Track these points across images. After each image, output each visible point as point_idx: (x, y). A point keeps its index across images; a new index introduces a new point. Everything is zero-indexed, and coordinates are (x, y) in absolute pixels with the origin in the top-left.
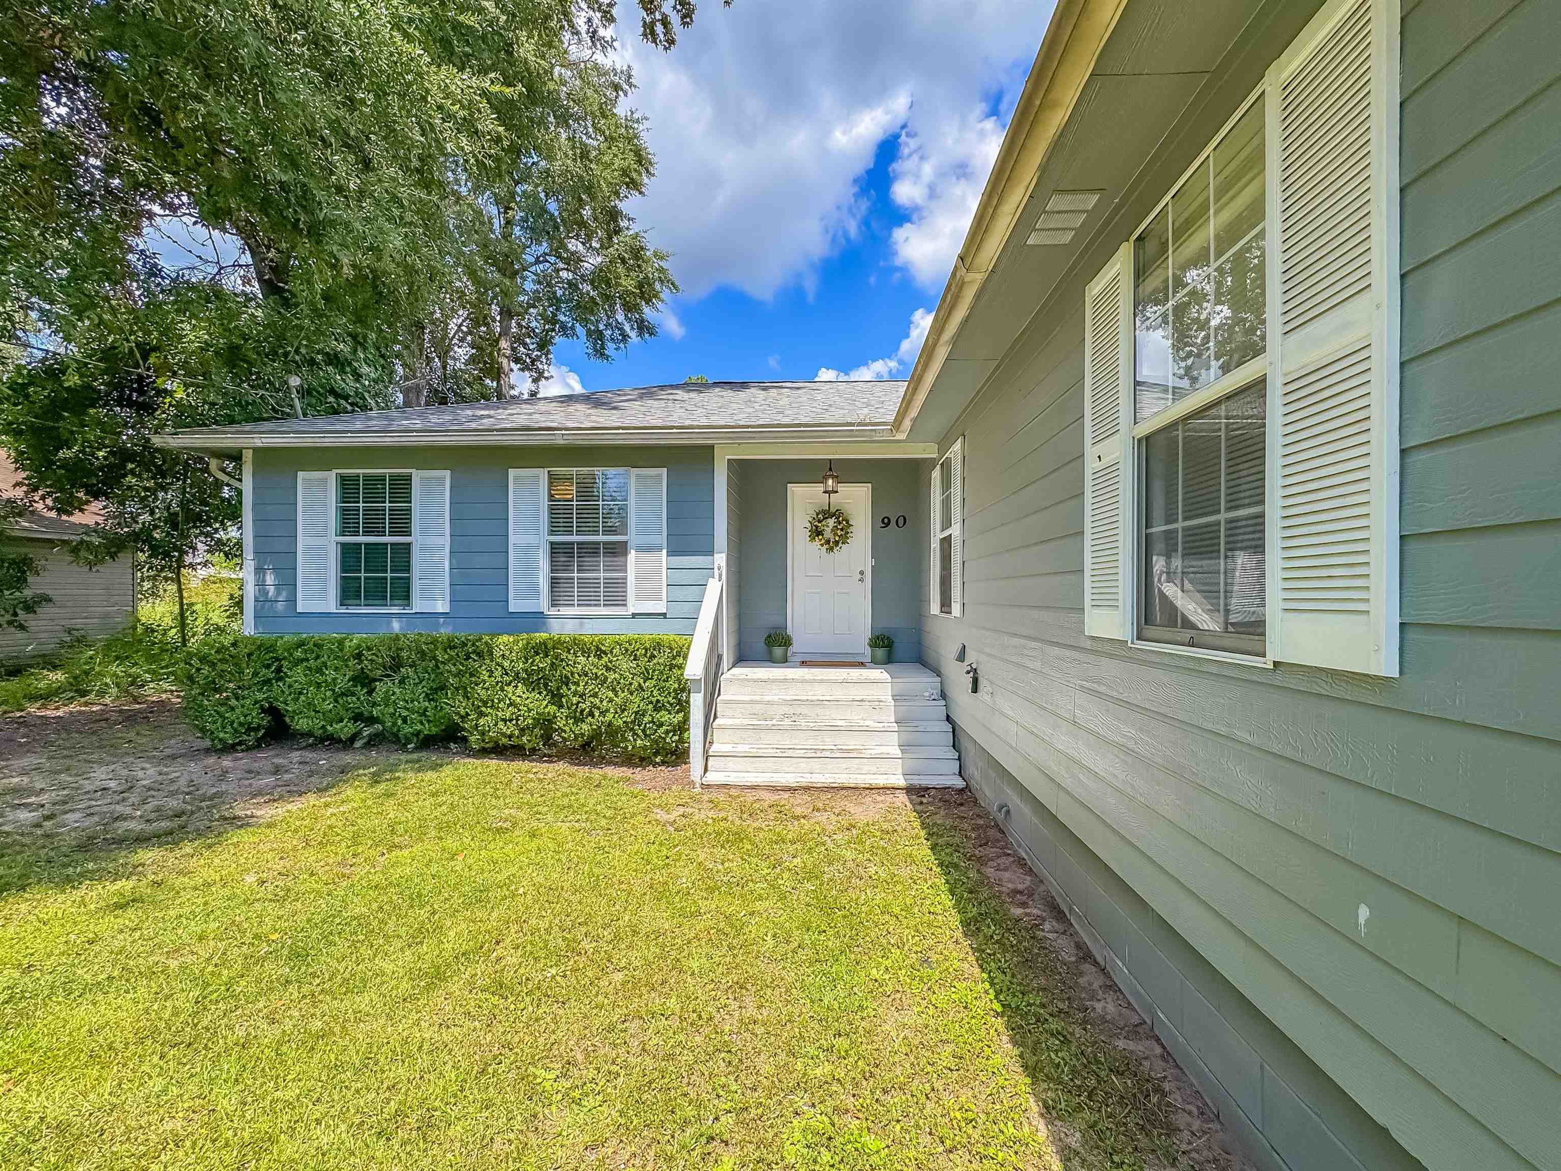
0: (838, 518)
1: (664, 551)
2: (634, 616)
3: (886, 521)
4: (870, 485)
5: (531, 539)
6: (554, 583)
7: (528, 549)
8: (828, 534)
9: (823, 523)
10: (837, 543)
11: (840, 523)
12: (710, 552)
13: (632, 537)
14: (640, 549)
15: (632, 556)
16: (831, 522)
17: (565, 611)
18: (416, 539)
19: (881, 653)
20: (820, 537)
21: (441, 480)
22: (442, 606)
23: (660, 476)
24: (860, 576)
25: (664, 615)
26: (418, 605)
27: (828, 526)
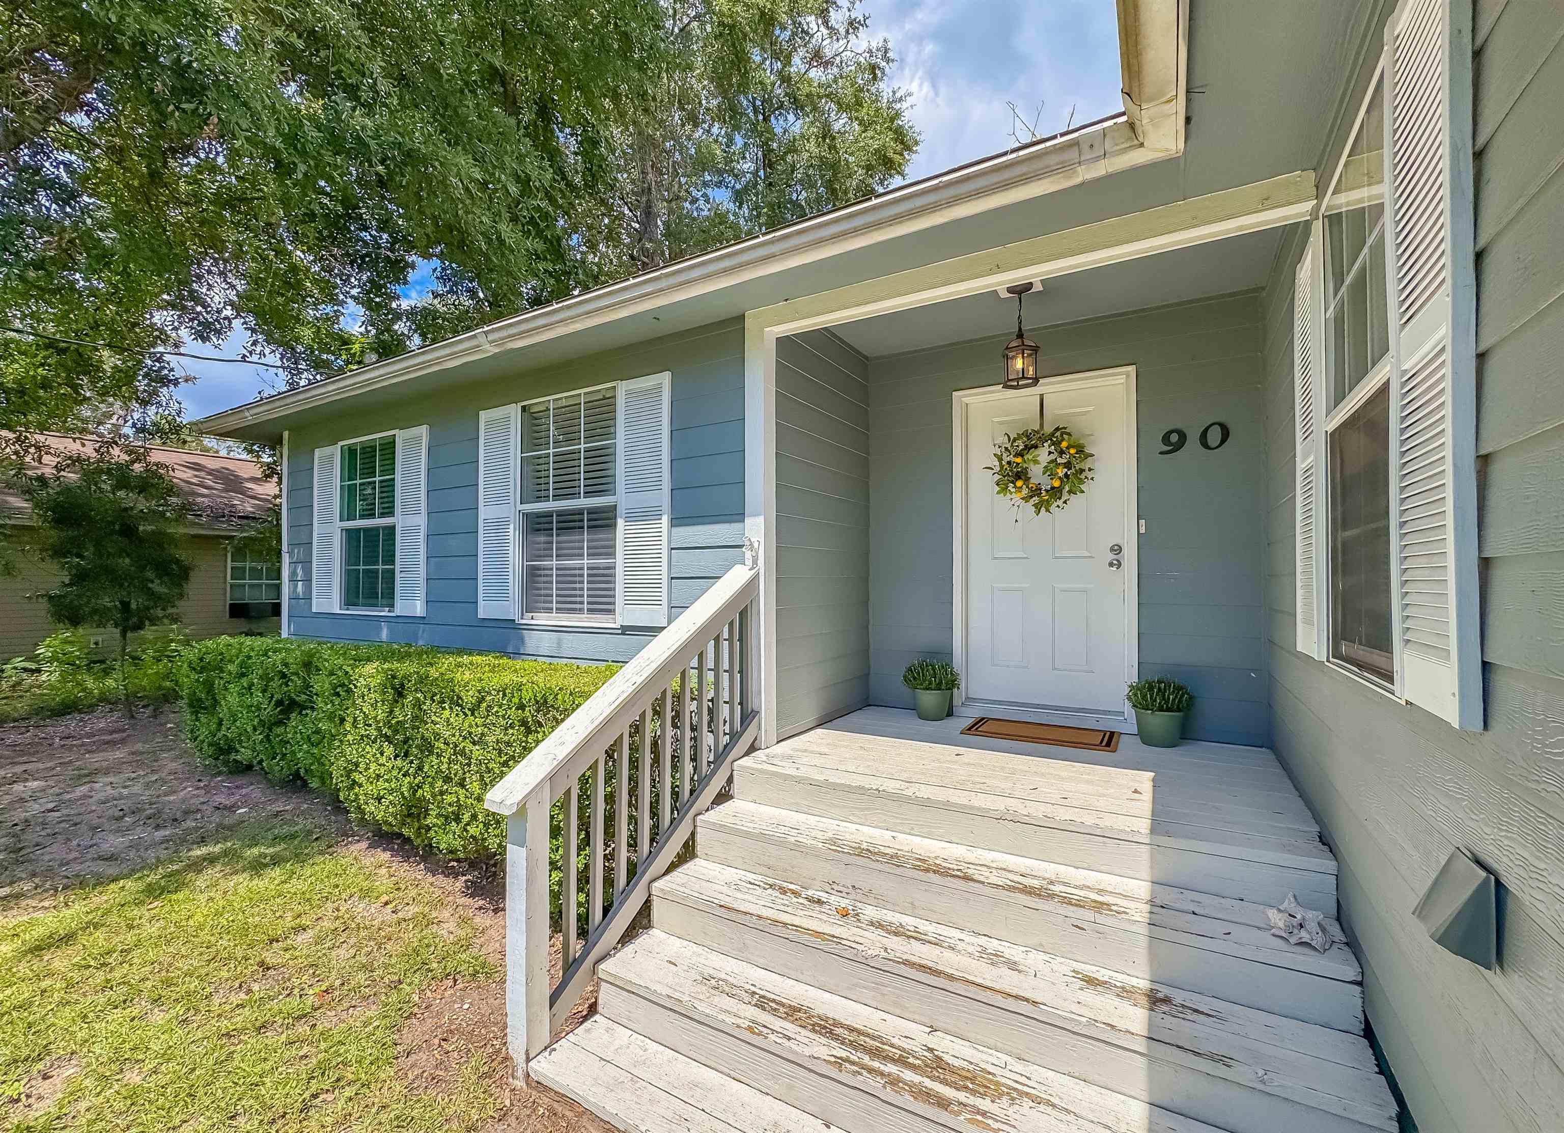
0: (1057, 444)
1: (665, 519)
2: (624, 630)
3: (1174, 438)
4: (1132, 369)
5: (502, 511)
6: (533, 576)
7: (500, 525)
8: (1037, 474)
9: (1028, 457)
10: (1055, 493)
11: (1062, 453)
12: (739, 516)
13: (621, 496)
14: (632, 517)
15: (622, 529)
16: (1043, 455)
18: (399, 520)
19: (1160, 721)
20: (1019, 483)
21: (418, 439)
22: (419, 609)
23: (659, 387)
24: (1111, 556)
26: (400, 608)
27: (1036, 462)
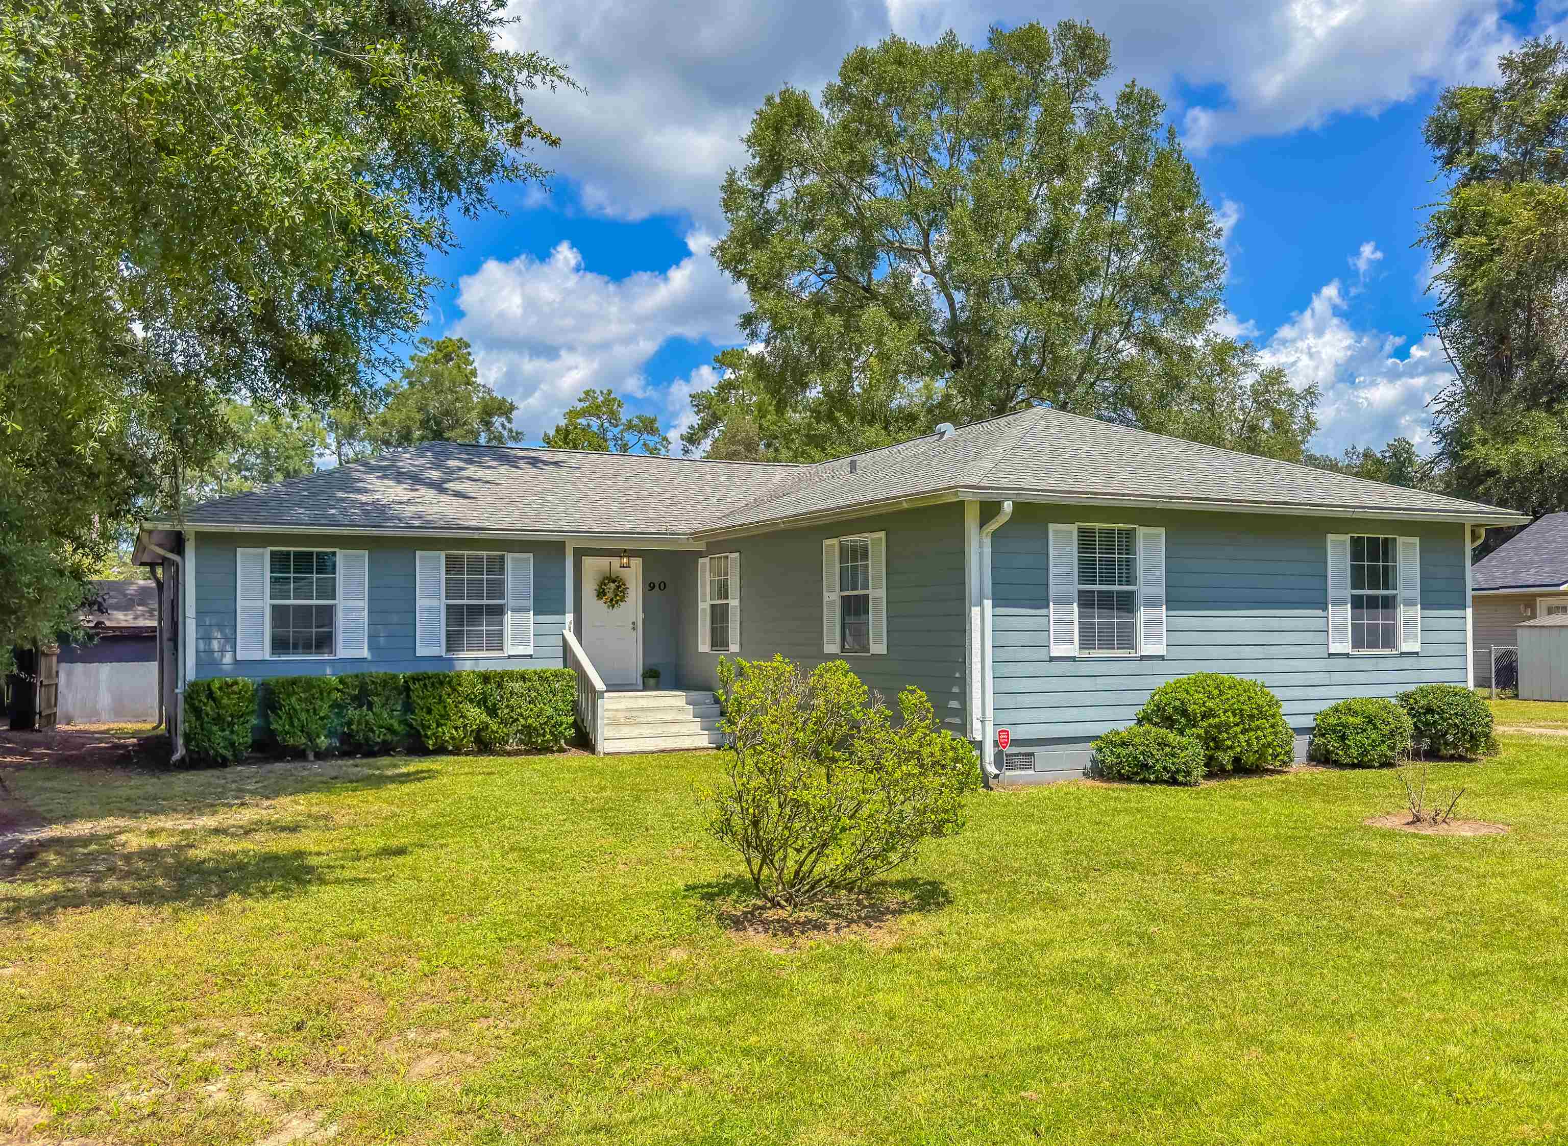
0: (617, 583)
1: (532, 611)
2: (509, 657)
3: (652, 585)
4: (641, 559)
5: (435, 603)
6: (450, 634)
8: (610, 594)
9: (607, 586)
10: (617, 601)
11: (619, 586)
12: (564, 613)
13: (509, 600)
14: (515, 610)
15: (509, 617)
16: (613, 585)
17: (462, 655)
18: (340, 601)
21: (361, 558)
22: (364, 653)
23: (529, 557)
24: (632, 626)
25: (531, 656)
26: (343, 652)
27: (610, 588)
